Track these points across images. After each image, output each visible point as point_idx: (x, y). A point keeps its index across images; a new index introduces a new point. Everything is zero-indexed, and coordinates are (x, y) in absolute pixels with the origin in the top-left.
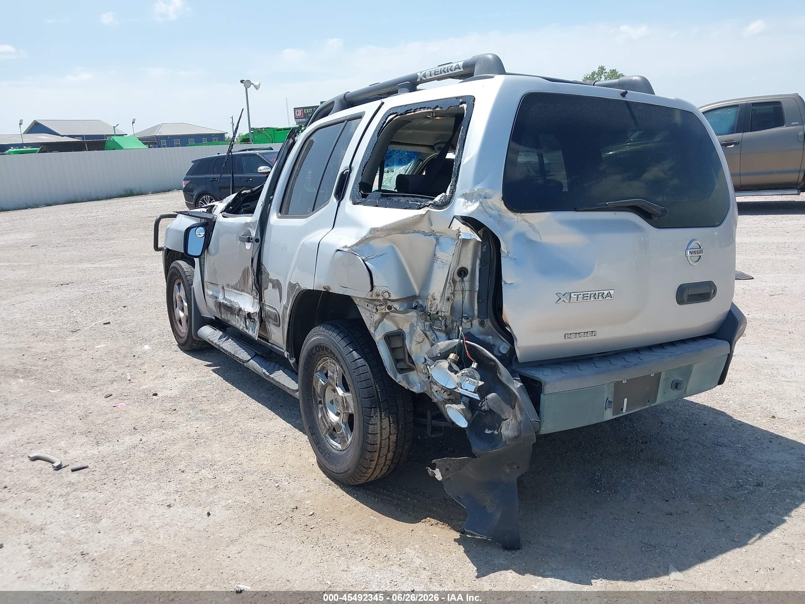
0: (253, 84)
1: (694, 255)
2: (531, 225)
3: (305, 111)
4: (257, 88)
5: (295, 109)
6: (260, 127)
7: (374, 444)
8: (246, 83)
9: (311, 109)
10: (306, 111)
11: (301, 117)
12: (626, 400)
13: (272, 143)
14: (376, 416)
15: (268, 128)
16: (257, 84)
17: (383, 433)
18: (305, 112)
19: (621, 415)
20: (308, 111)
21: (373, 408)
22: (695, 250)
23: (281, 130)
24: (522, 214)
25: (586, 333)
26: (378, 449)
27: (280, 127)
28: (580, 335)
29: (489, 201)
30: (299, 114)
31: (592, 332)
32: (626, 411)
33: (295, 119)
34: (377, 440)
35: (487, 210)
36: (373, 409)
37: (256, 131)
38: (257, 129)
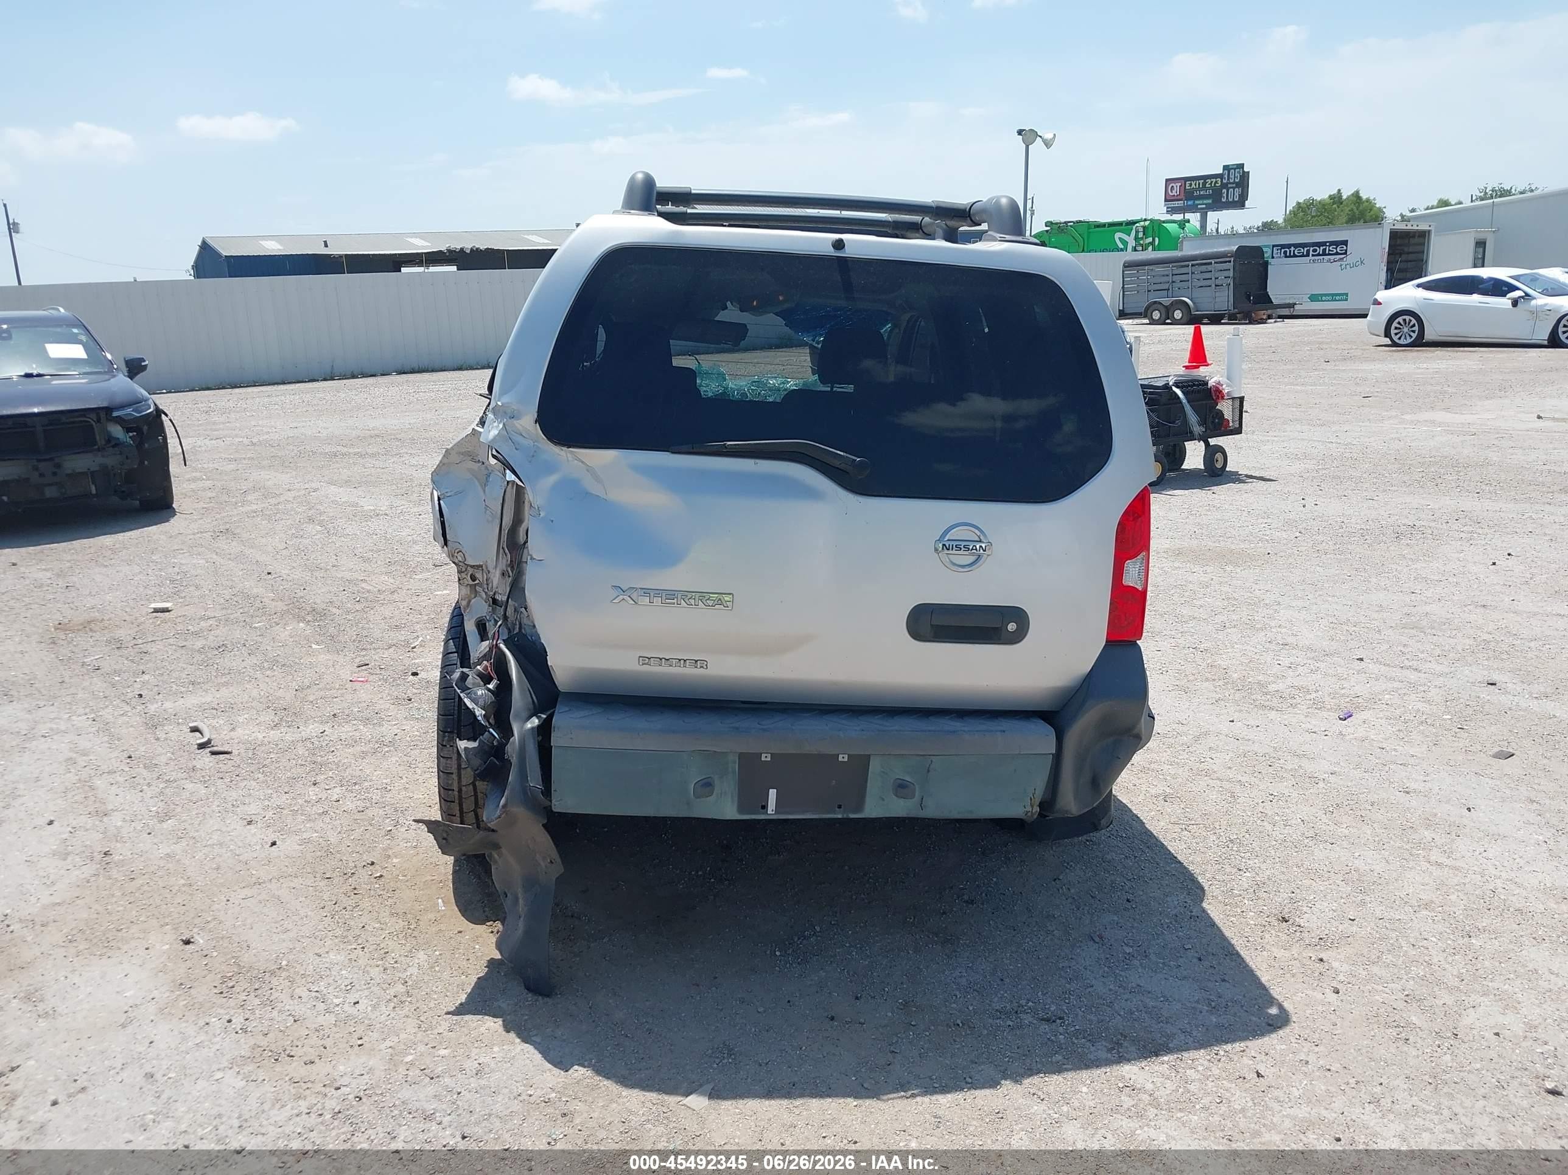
0: (1040, 137)
1: (954, 552)
2: (590, 469)
3: (1187, 185)
4: (1048, 144)
5: (1167, 180)
6: (1063, 220)
7: (450, 790)
8: (1028, 136)
9: (1201, 182)
10: (1191, 185)
11: (1179, 197)
12: (773, 793)
13: (1083, 251)
14: (451, 746)
15: (1080, 222)
16: (1048, 136)
17: (462, 776)
18: (1187, 188)
19: (762, 817)
20: (1193, 186)
21: (448, 732)
22: (958, 543)
23: (1104, 225)
24: (570, 449)
25: (682, 662)
26: (457, 797)
27: (1103, 220)
28: (668, 662)
29: (516, 423)
30: (1174, 192)
31: (696, 661)
32: (777, 812)
33: (1166, 200)
34: (452, 783)
35: (513, 438)
36: (447, 734)
37: (1055, 227)
38: (1057, 224)
